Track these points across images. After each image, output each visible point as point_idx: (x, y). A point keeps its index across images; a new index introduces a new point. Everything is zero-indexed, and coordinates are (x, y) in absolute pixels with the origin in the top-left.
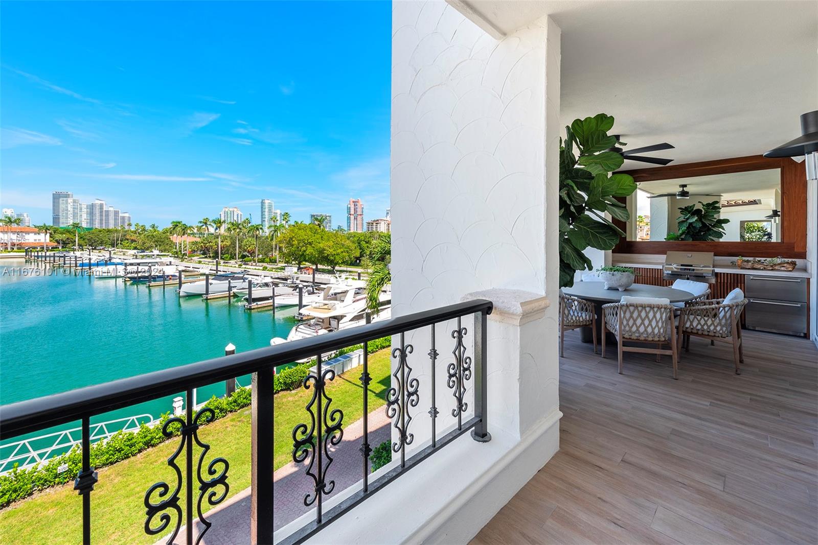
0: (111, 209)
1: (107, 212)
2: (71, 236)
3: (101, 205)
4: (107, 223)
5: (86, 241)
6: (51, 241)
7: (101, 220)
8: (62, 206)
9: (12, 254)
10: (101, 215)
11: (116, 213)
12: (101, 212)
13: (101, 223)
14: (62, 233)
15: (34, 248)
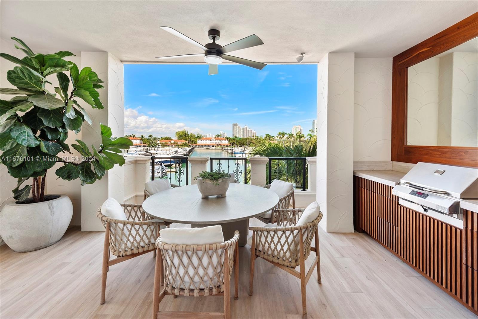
0: (250, 130)
1: (248, 131)
2: (234, 142)
3: (247, 128)
4: (248, 135)
5: (239, 143)
6: (229, 143)
7: (247, 134)
8: (235, 129)
9: (219, 148)
10: (247, 132)
11: (251, 131)
12: (247, 131)
13: (247, 136)
14: (232, 140)
15: (225, 146)
